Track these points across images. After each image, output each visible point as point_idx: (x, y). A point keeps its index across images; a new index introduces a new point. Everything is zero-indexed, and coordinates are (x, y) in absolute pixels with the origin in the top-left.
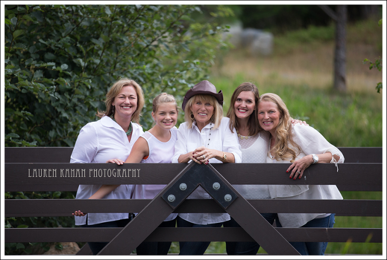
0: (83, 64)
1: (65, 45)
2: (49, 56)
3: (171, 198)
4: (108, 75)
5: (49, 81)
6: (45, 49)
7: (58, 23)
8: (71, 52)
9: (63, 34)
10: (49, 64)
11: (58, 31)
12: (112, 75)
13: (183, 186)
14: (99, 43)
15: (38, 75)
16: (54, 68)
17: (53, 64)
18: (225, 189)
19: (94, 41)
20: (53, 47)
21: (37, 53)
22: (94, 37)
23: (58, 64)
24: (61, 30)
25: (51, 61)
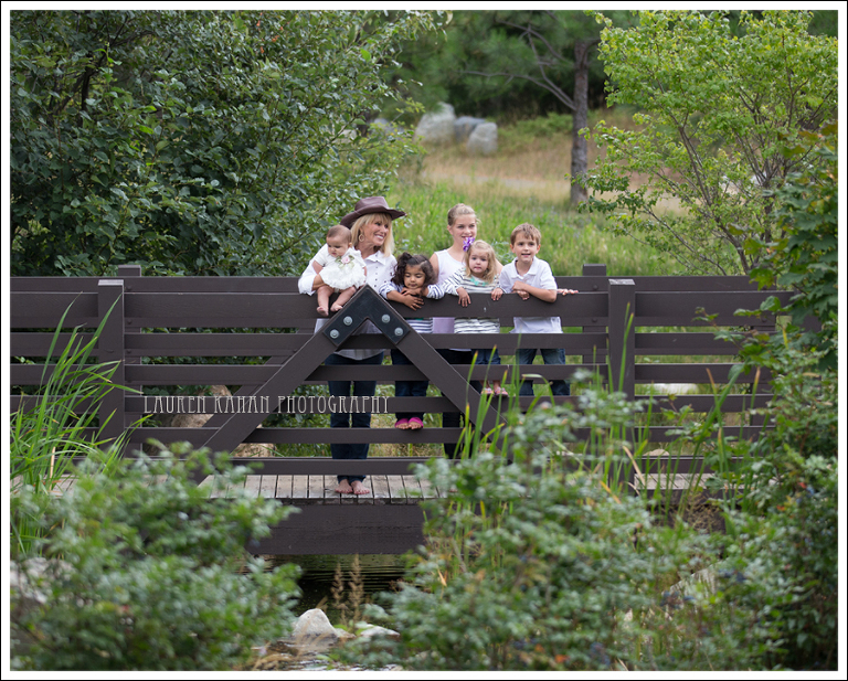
0: (237, 179)
1: (214, 156)
2: (197, 169)
3: (334, 333)
4: (265, 191)
5: (197, 199)
6: (191, 161)
7: (207, 129)
8: (222, 164)
9: (213, 144)
10: (197, 180)
11: (207, 140)
12: (270, 191)
13: (348, 320)
14: (255, 154)
15: (185, 192)
16: (203, 184)
17: (202, 180)
18: (394, 323)
19: (249, 151)
20: (201, 159)
21: (183, 166)
22: (249, 146)
23: (208, 180)
24: (209, 138)
25: (199, 176)
